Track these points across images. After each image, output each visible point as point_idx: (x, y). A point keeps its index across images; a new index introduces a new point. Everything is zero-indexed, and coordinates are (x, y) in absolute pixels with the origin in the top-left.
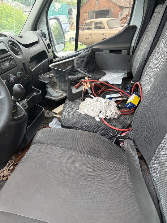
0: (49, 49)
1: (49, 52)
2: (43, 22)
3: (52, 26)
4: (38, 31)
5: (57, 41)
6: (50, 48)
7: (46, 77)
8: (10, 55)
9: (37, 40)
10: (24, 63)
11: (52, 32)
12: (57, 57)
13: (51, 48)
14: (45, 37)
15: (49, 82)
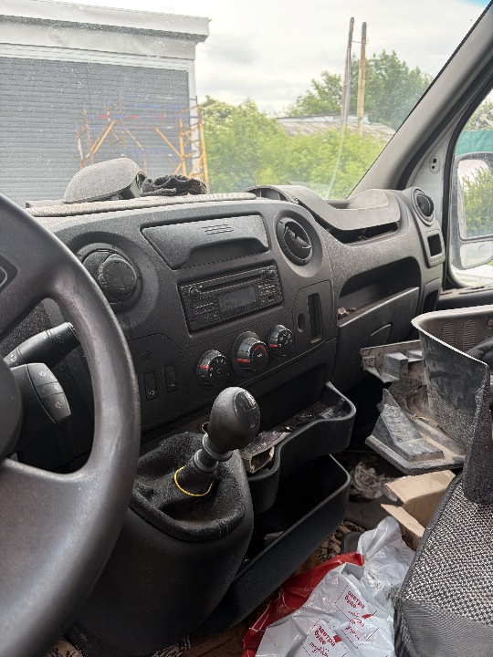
0: (432, 254)
1: (428, 266)
2: (435, 165)
3: (465, 184)
4: (407, 192)
5: (469, 231)
6: (435, 250)
7: (391, 359)
8: (271, 262)
9: (395, 219)
10: (316, 295)
11: (460, 201)
12: (458, 286)
13: (439, 251)
14: (428, 212)
15: (395, 382)
